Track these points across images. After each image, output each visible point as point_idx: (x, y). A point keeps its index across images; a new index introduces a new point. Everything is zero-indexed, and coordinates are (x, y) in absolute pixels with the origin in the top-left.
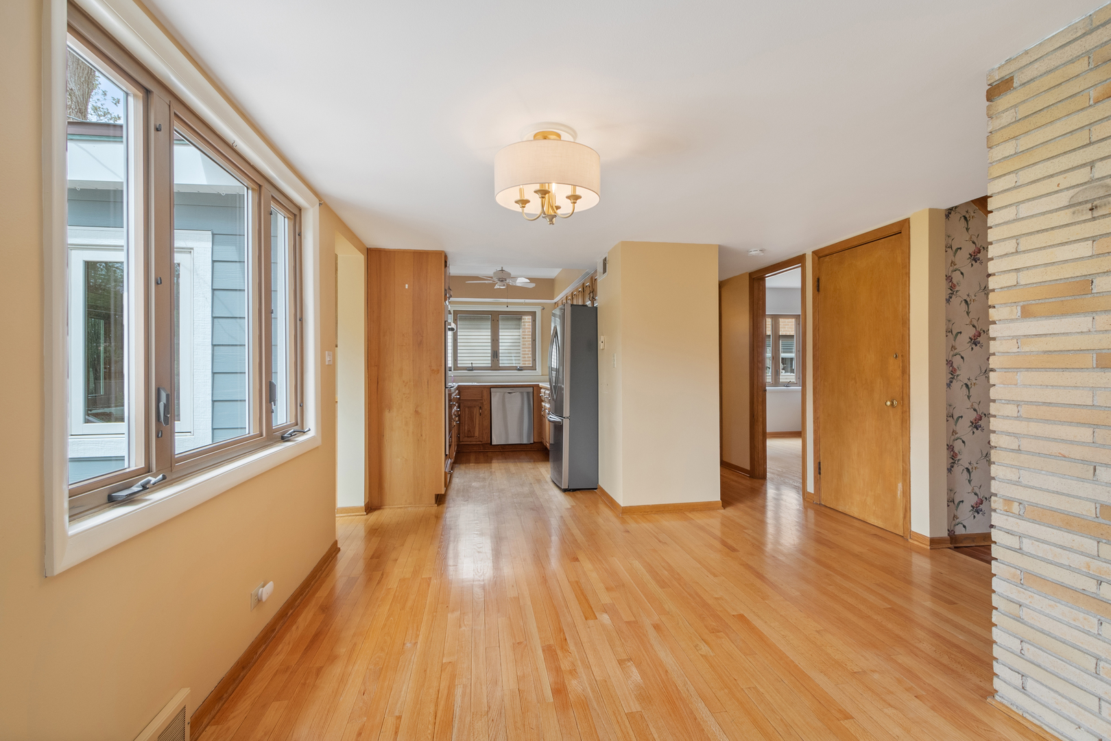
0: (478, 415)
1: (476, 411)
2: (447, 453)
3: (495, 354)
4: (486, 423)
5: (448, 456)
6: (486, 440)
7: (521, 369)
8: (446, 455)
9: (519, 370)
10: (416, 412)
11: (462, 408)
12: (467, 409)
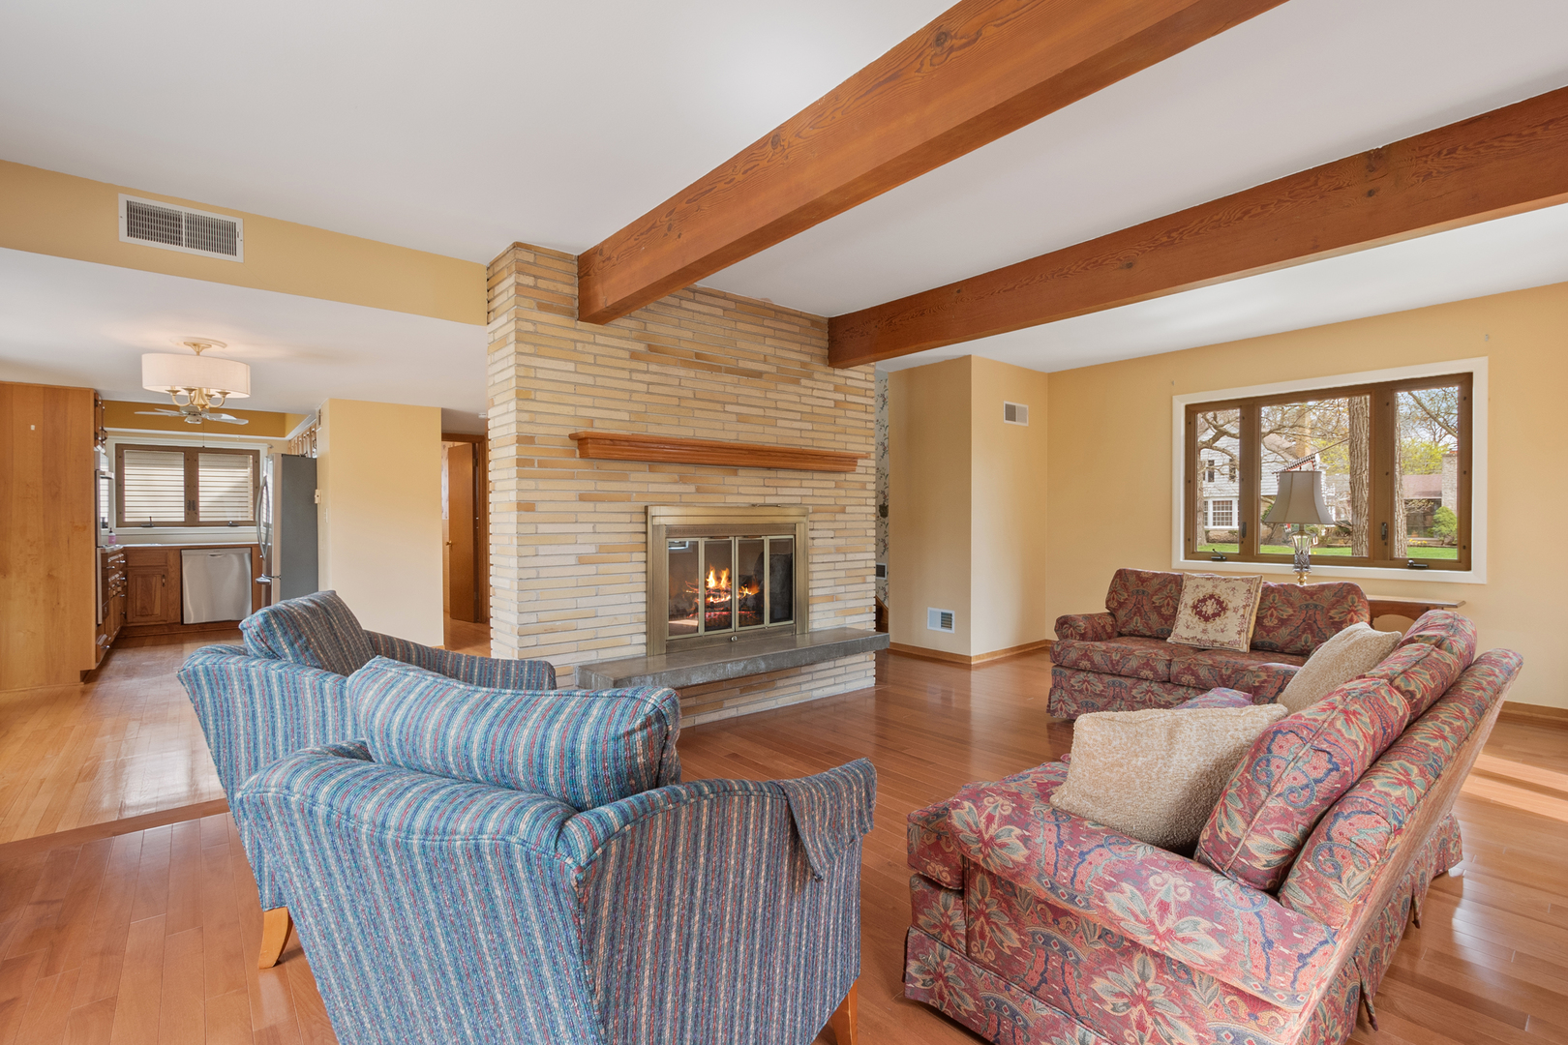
0: (159, 585)
1: (156, 582)
2: (100, 622)
3: (191, 504)
4: (174, 596)
5: (102, 628)
6: (173, 617)
7: (235, 524)
8: (98, 625)
9: (231, 526)
10: (50, 576)
11: (130, 577)
12: (139, 579)
